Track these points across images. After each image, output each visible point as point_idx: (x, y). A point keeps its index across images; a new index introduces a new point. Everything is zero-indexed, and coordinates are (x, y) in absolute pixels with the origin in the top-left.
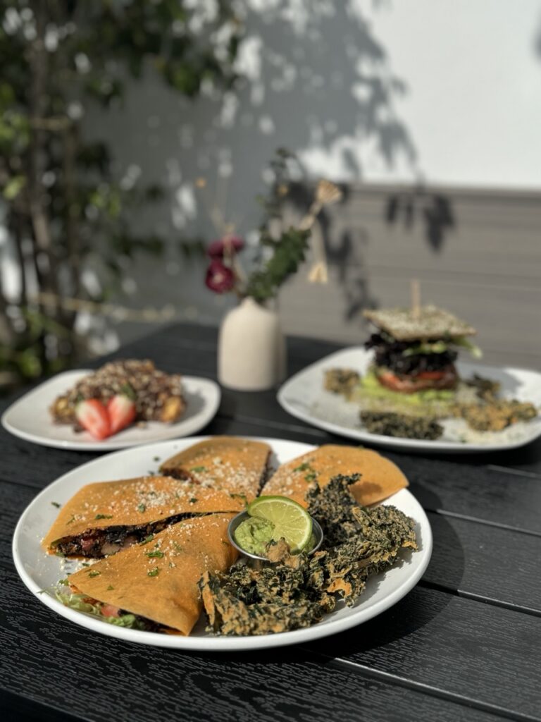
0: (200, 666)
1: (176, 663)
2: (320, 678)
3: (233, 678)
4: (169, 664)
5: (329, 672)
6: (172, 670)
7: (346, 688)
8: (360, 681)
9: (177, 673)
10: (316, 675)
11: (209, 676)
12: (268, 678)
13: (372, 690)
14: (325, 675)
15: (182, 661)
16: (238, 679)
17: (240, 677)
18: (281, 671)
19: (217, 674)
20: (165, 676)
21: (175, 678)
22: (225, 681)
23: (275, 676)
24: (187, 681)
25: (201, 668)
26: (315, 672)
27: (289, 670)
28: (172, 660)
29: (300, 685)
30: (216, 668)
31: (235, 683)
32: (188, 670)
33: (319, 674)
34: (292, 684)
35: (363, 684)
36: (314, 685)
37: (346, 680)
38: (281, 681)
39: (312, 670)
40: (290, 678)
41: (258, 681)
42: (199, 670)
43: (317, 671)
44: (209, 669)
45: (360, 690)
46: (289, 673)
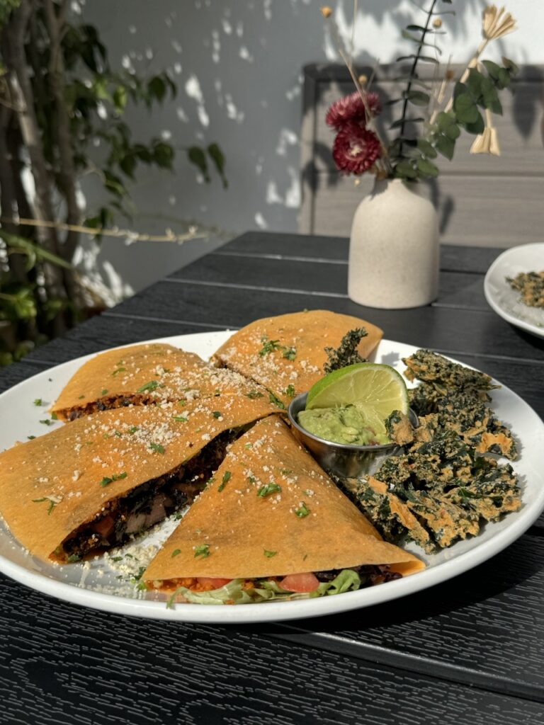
0: (202, 689)
1: (161, 686)
2: (403, 697)
3: (259, 706)
4: (151, 689)
5: (416, 685)
6: (156, 701)
7: (449, 711)
8: (468, 696)
9: (165, 705)
10: (395, 691)
11: (219, 706)
12: (318, 703)
13: (491, 711)
14: (410, 690)
15: (172, 683)
16: (268, 708)
17: (271, 704)
18: (337, 688)
19: (233, 701)
20: (145, 712)
21: (162, 715)
22: (247, 714)
23: (328, 699)
24: (183, 717)
25: (204, 693)
26: (392, 687)
27: (349, 686)
28: (156, 681)
29: (371, 711)
30: (228, 691)
31: (263, 716)
32: (183, 698)
33: (398, 689)
34: (359, 712)
35: (475, 701)
36: (395, 710)
37: (446, 697)
38: (340, 707)
39: (388, 683)
40: (354, 699)
41: (301, 710)
42: (200, 697)
43: (396, 685)
44: (216, 694)
45: (473, 712)
46: (349, 691)
